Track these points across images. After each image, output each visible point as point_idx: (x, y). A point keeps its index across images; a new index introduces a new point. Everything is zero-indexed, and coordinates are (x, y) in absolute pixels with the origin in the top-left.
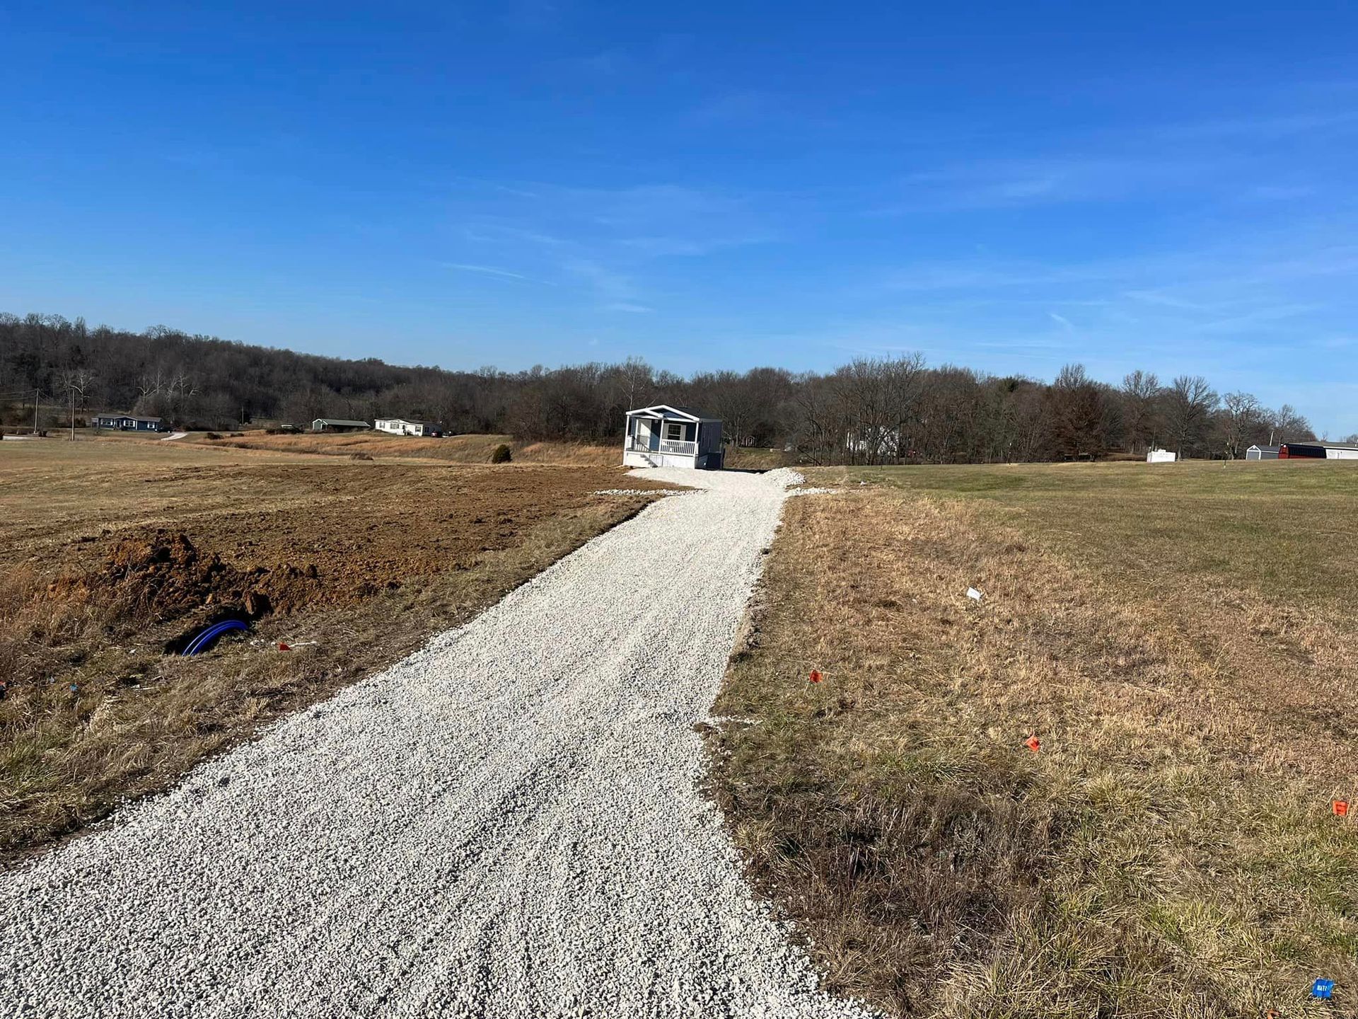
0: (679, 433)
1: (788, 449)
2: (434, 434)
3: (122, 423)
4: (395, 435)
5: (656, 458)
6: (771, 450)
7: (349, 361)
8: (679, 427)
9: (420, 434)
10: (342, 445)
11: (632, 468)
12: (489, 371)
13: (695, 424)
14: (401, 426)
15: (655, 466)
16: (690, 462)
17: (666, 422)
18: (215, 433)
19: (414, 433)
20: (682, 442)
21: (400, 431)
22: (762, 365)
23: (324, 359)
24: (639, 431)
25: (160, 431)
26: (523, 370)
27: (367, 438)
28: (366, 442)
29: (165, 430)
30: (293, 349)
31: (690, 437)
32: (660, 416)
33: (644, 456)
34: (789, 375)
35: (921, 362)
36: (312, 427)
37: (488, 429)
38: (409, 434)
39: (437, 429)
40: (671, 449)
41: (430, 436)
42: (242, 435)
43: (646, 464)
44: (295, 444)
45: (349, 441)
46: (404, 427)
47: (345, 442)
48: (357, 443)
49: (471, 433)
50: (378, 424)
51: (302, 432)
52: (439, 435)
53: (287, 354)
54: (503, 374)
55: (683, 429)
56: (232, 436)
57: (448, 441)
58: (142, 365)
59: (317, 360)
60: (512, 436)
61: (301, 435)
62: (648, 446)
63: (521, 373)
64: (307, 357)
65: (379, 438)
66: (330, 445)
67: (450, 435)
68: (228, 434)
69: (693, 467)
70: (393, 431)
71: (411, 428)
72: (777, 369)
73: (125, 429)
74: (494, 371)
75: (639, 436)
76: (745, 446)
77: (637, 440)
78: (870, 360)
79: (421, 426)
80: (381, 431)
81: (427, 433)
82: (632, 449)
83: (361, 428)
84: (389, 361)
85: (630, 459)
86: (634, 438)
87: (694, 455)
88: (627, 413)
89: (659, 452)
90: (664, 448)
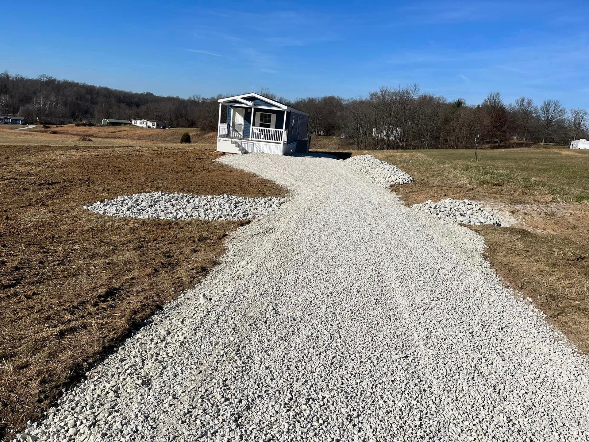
0: (269, 121)
1: (343, 137)
2: (161, 127)
3: (5, 120)
4: (142, 127)
5: (246, 145)
6: (334, 137)
7: (136, 94)
8: (270, 116)
9: (155, 127)
10: (112, 132)
11: (224, 154)
12: (197, 97)
13: (283, 112)
14: (145, 123)
15: (246, 152)
16: (277, 148)
17: (256, 110)
18: (47, 125)
19: (152, 127)
20: (272, 130)
21: (144, 126)
22: (329, 95)
23: (124, 92)
24: (234, 119)
25: (23, 124)
26: (213, 96)
27: (126, 129)
28: (125, 131)
29: (25, 124)
30: (109, 87)
31: (279, 125)
32: (250, 104)
33: (235, 143)
34: (342, 99)
35: (417, 90)
36: (101, 123)
37: (192, 125)
38: (149, 127)
39: (164, 125)
40: (262, 136)
41: (159, 128)
42: (62, 127)
43: (237, 150)
44: (87, 131)
45: (116, 130)
46: (146, 124)
47: (113, 131)
48: (120, 131)
49: (181, 127)
50: (133, 121)
51: (95, 126)
52: (164, 128)
53: (106, 89)
54: (203, 99)
55: (274, 117)
56: (57, 127)
57: (168, 131)
58: (34, 93)
59: (120, 92)
60: (200, 129)
61: (94, 127)
62: (242, 133)
63: (212, 98)
64: (116, 91)
65: (132, 129)
66: (105, 132)
67: (169, 128)
68: (55, 126)
69: (281, 154)
70: (141, 125)
71: (150, 124)
72: (336, 97)
73: (6, 123)
74: (200, 97)
75: (233, 124)
76: (320, 135)
77: (232, 128)
78: (389, 88)
79: (155, 123)
80: (135, 125)
81: (158, 127)
82: (228, 136)
83: (125, 124)
84: (156, 94)
85: (223, 145)
86: (229, 125)
87: (282, 142)
88: (219, 101)
89: (250, 139)
90: (255, 135)
